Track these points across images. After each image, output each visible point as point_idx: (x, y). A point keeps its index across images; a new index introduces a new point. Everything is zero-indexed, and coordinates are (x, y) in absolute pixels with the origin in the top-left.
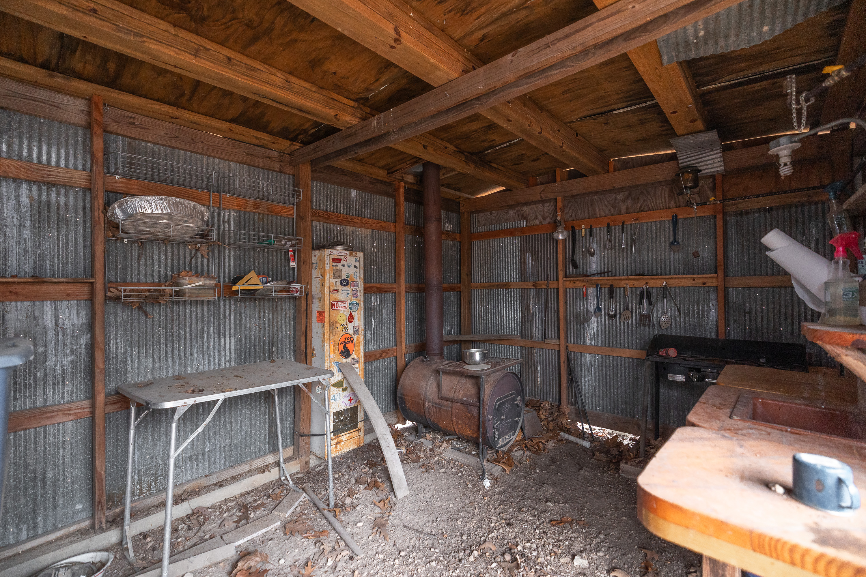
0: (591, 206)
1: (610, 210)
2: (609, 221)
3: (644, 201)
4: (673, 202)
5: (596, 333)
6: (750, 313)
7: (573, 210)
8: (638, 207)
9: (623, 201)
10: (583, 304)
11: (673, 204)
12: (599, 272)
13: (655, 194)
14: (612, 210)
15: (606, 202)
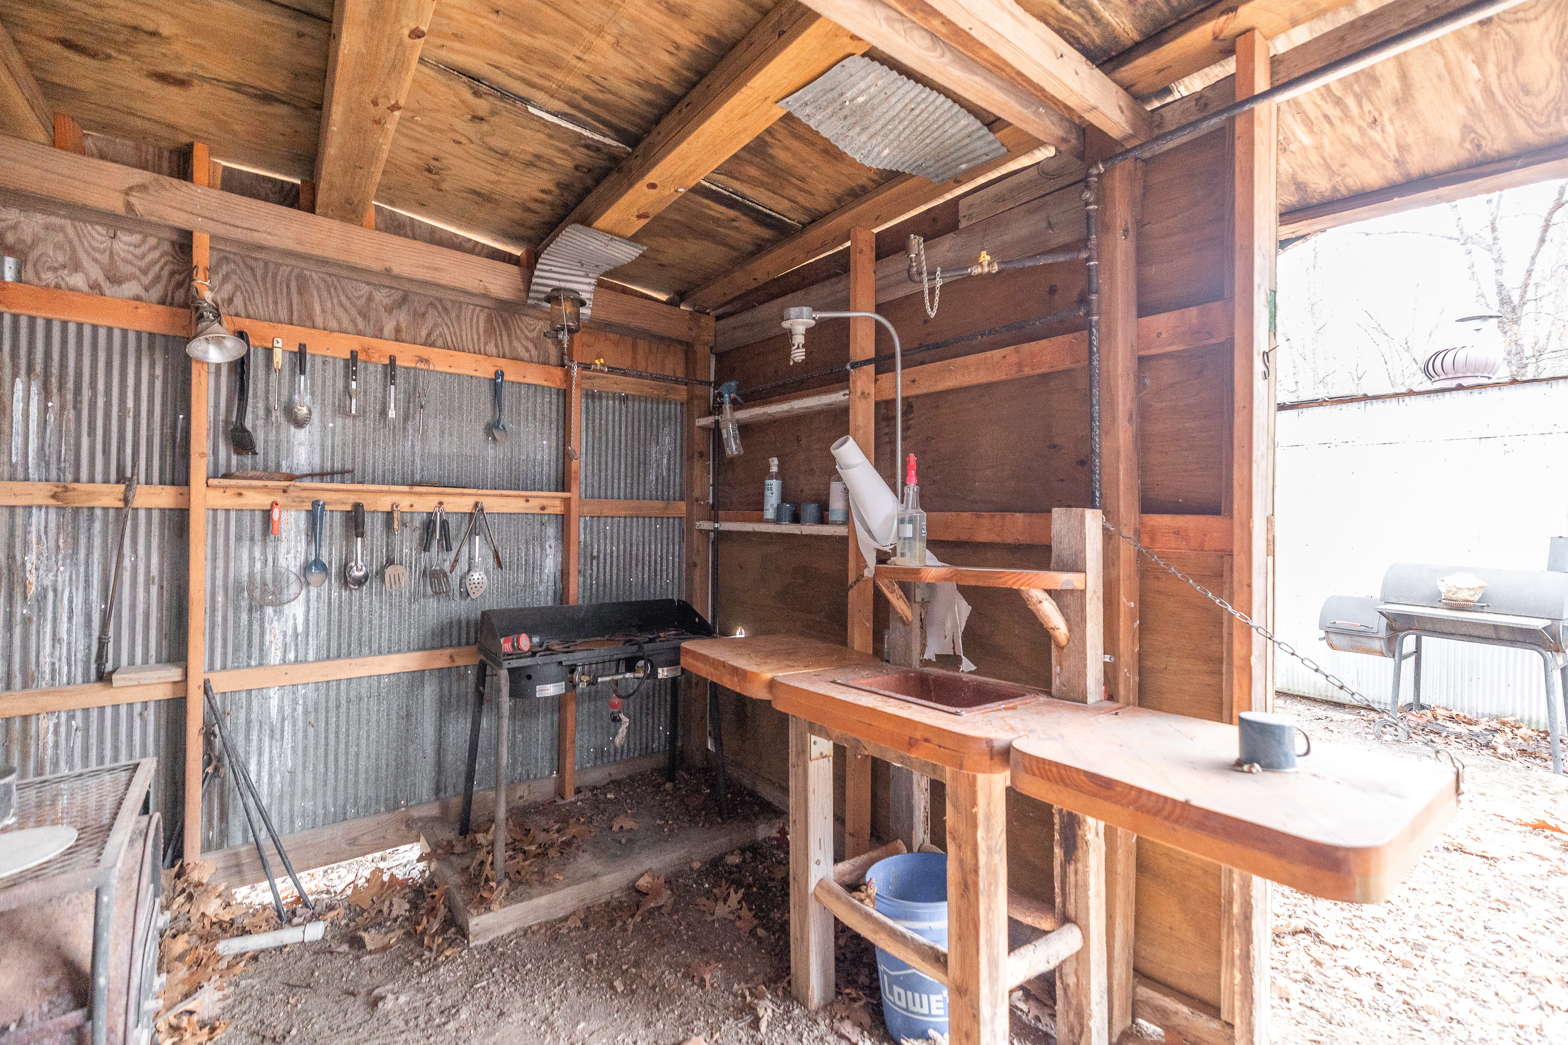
0: (299, 292)
1: (354, 321)
2: (356, 347)
3: (436, 325)
4: (493, 344)
5: (300, 629)
6: (598, 557)
7: (237, 287)
8: (424, 333)
9: (389, 310)
10: (264, 553)
11: (491, 348)
12: (317, 470)
13: (458, 317)
14: (359, 320)
15: (343, 298)
